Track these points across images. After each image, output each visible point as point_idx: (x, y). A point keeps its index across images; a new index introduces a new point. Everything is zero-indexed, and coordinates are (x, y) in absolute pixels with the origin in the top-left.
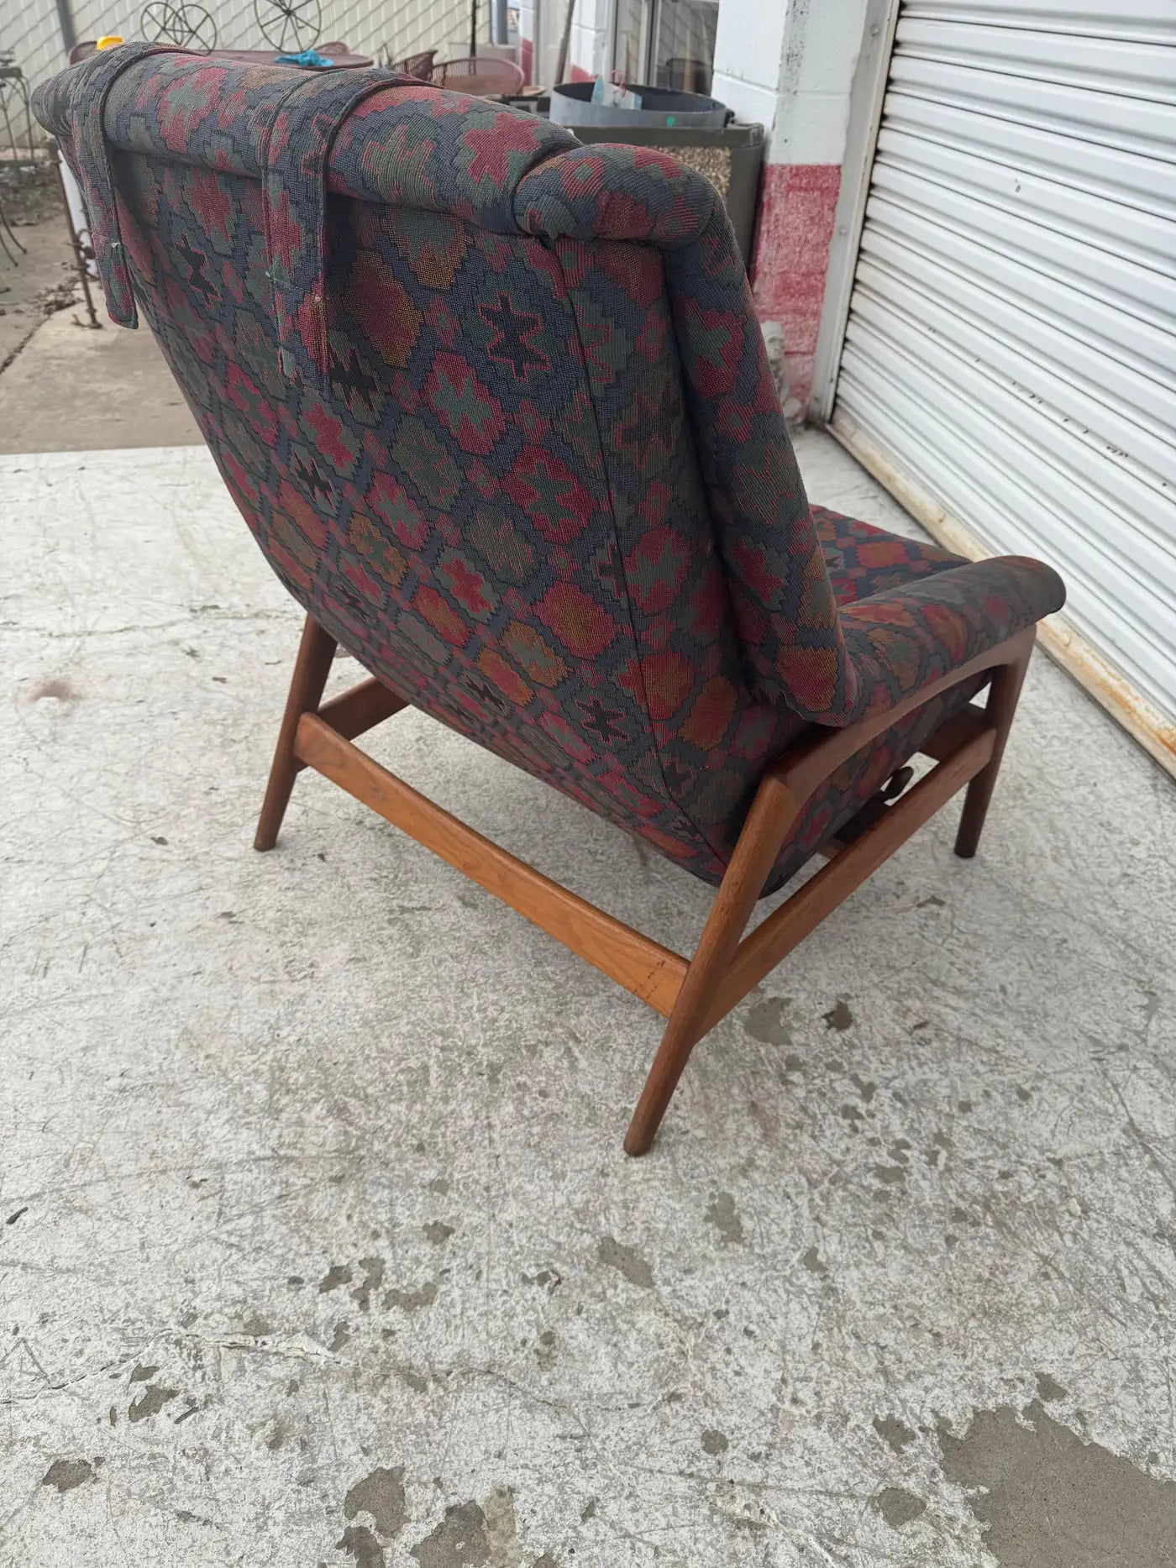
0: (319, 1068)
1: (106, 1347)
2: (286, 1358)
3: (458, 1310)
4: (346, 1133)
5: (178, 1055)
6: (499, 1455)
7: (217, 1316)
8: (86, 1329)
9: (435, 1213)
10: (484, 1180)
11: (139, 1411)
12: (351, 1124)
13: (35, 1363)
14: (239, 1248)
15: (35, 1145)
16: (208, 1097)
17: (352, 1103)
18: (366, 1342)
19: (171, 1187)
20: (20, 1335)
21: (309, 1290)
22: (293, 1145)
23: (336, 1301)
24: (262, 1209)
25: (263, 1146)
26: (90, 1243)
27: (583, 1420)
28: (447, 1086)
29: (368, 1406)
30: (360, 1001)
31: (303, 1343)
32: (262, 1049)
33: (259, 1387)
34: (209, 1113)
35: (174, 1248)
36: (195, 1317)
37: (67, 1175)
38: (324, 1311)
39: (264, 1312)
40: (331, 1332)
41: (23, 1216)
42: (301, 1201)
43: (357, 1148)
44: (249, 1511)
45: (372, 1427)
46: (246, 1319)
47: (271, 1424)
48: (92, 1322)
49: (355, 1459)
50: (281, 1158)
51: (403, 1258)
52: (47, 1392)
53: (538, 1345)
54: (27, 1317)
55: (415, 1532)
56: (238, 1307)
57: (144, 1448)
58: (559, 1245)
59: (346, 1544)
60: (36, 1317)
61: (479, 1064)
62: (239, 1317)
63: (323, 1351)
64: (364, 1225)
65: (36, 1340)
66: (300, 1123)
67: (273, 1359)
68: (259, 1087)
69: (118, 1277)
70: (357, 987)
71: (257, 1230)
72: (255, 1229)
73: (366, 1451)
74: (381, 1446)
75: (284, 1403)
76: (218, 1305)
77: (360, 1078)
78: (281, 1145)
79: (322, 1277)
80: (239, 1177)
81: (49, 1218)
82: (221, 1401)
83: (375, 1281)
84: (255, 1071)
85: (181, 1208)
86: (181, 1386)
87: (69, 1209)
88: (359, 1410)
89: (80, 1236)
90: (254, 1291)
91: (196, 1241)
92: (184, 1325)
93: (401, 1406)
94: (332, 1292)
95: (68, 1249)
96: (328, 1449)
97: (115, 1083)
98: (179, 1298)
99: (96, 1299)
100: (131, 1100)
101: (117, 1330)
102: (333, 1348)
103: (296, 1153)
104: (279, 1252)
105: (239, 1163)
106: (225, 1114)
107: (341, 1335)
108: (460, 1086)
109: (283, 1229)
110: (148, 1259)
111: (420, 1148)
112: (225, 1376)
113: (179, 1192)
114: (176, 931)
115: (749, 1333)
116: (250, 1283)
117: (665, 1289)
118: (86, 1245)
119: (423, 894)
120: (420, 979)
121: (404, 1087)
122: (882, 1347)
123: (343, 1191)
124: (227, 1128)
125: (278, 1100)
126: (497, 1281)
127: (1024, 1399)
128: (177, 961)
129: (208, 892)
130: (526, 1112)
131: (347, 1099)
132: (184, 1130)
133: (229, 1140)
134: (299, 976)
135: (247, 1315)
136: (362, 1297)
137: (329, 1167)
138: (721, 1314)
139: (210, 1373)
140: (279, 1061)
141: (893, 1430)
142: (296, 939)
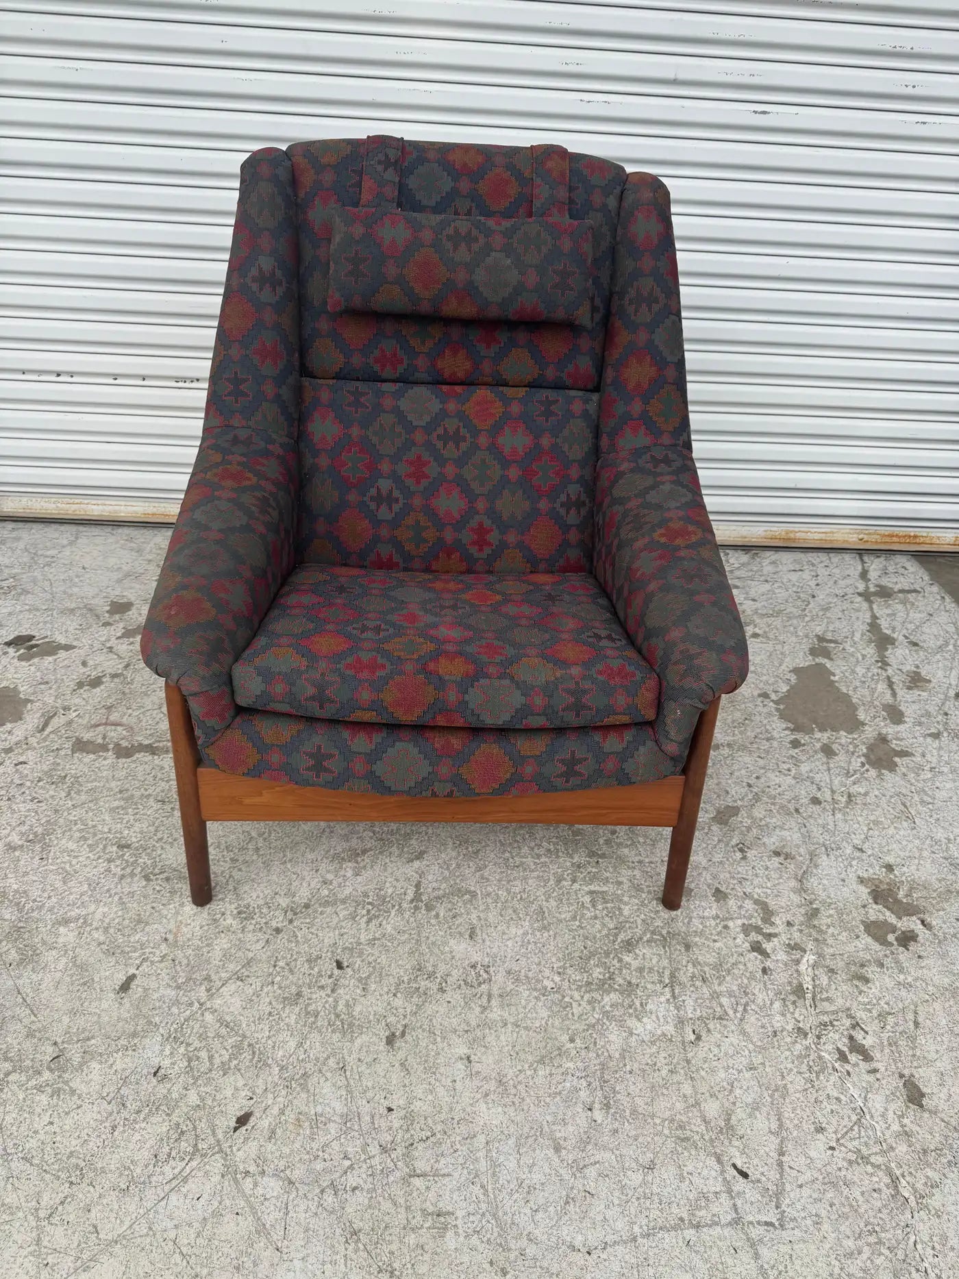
0: (589, 958)
1: (829, 1084)
2: (815, 975)
3: (769, 891)
4: (648, 941)
5: (571, 1065)
6: (843, 880)
7: (796, 1015)
8: (821, 1098)
9: (707, 896)
11: (867, 1057)
12: (641, 939)
13: (851, 1129)
14: (746, 1005)
15: (668, 1173)
16: (615, 1038)
17: (622, 937)
18: (797, 935)
19: (701, 1055)
20: (834, 1145)
21: (768, 964)
22: (661, 975)
23: (774, 950)
24: (715, 992)
25: (662, 994)
26: (756, 1107)
27: (817, 846)
28: (608, 882)
29: (833, 935)
30: (520, 932)
31: (803, 967)
32: (567, 999)
33: (836, 989)
34: (631, 1034)
35: (751, 1047)
36: (799, 1028)
37: (696, 1138)
38: (782, 956)
39: (789, 988)
40: (794, 952)
41: (739, 1165)
42: (706, 969)
43: (663, 936)
44: (903, 993)
45: (844, 934)
46: (796, 998)
47: (856, 982)
48: (815, 1095)
49: (863, 942)
50: (672, 982)
51: (740, 914)
52: (868, 1117)
53: (782, 858)
54: (821, 1142)
55: (892, 918)
56: (788, 1003)
57: (887, 1051)
58: (719, 841)
59: (906, 946)
60: (820, 1136)
61: (589, 863)
62: (794, 1003)
63: (806, 956)
64: (719, 933)
65: (835, 1132)
66: (641, 970)
67: (817, 982)
68: (606, 999)
69: (780, 1083)
70: (504, 933)
71: (731, 994)
72: (730, 996)
73: (858, 937)
74: (853, 930)
75: (842, 976)
76: (788, 1015)
77: (600, 932)
78: (661, 982)
79: (760, 957)
80: (689, 1009)
81: (737, 1144)
82: (848, 1009)
83: (758, 930)
84: (589, 1002)
85: (719, 1046)
86: (845, 1033)
87: (729, 1129)
88: (837, 940)
89: (750, 1116)
90: (776, 995)
91: (744, 1033)
92: (806, 1035)
93: (829, 920)
94: (769, 952)
95: (763, 1122)
96: (861, 954)
97: (598, 1115)
98: (789, 1040)
99: (797, 1095)
100: (619, 1097)
101: (818, 1078)
102: (805, 951)
103: (667, 973)
104: (746, 981)
105: (678, 1008)
106: (632, 1023)
107: (794, 947)
108: (608, 874)
109: (728, 978)
110: (762, 1064)
112: (833, 1008)
113: (705, 1049)
114: (405, 1086)
115: (757, 778)
116: (771, 997)
117: (739, 803)
118: (757, 1109)
119: (398, 885)
120: (500, 892)
121: (609, 905)
122: (756, 737)
123: (696, 944)
124: (645, 1020)
125: (620, 985)
126: (747, 871)
127: (771, 704)
128: (449, 1080)
129: (351, 1060)
130: (629, 843)
131: (619, 940)
132: (648, 1051)
133: (657, 1017)
134: (485, 976)
135: (792, 998)
136: (769, 936)
137: (677, 952)
138: (749, 785)
139: (834, 1017)
140: (581, 987)
141: (795, 744)
142: (438, 980)
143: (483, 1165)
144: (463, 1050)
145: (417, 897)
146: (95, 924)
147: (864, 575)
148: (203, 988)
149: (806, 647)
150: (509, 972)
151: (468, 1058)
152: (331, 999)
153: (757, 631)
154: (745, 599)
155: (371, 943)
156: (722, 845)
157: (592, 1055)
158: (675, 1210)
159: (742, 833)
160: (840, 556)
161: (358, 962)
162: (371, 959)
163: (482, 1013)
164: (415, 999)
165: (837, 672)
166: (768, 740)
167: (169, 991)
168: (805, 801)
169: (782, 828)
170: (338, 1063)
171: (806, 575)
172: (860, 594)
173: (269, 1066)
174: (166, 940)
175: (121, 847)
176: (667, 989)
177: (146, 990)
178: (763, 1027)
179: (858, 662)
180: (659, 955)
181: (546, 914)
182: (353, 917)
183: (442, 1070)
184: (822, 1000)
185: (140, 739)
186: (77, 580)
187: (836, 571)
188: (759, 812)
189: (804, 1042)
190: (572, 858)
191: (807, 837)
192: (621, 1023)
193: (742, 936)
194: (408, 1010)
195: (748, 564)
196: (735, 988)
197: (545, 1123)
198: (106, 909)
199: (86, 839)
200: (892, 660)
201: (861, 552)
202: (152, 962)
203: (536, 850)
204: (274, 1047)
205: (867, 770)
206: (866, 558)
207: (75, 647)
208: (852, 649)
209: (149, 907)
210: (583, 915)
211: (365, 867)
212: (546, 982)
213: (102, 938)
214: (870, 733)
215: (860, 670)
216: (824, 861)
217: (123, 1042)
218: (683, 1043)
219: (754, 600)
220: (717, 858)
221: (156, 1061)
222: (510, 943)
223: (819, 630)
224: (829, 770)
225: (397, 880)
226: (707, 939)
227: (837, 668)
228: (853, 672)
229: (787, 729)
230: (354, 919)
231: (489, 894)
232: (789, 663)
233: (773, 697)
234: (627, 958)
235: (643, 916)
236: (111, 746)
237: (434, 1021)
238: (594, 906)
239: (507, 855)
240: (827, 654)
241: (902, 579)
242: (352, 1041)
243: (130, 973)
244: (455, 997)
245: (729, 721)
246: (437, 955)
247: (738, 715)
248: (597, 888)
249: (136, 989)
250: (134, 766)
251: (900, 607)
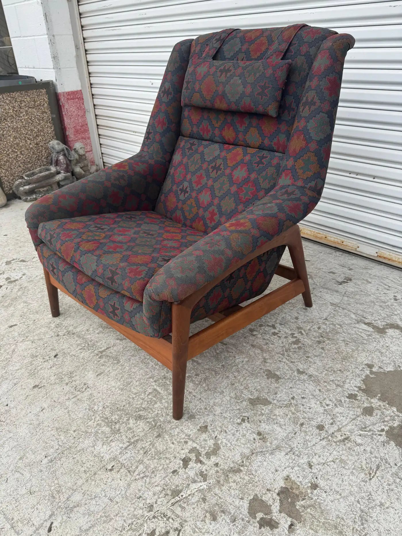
0: (119, 410)
2: (194, 494)
3: (229, 445)
4: (148, 422)
5: (63, 438)
6: (277, 471)
7: (159, 500)
9: (197, 425)
10: (202, 407)
12: (147, 419)
14: (147, 476)
15: (33, 500)
16: (88, 442)
17: (141, 413)
18: (213, 471)
19: (102, 477)
21: (181, 471)
22: (134, 437)
23: (192, 468)
24: (142, 460)
25: (124, 443)
26: (90, 514)
27: (287, 446)
28: (167, 390)
29: (230, 487)
30: (114, 385)
31: (194, 487)
32: (93, 417)
33: (194, 508)
34: (93, 446)
35: (123, 492)
36: (152, 506)
37: (57, 501)
38: (192, 473)
39: (174, 487)
40: (200, 477)
41: (53, 525)
42: (153, 450)
43: (156, 425)
45: (237, 492)
46: (170, 494)
47: (208, 515)
49: (241, 503)
50: (133, 443)
51: (200, 443)
53: (258, 437)
55: (276, 507)
56: (164, 492)
58: (239, 409)
59: (261, 526)
62: (167, 495)
63: (203, 483)
64: (179, 442)
66: (130, 429)
67: (190, 497)
68: (104, 428)
69: (112, 516)
70: (108, 381)
72: (146, 467)
73: (242, 499)
74: (244, 494)
75: (205, 506)
76: (156, 497)
77: (137, 405)
78: (130, 439)
79: (181, 465)
80: (124, 457)
81: (65, 518)
82: (186, 521)
83: (198, 454)
84: (98, 425)
85: (113, 480)
86: (168, 528)
88: (229, 490)
89: (84, 514)
90: (164, 484)
91: (129, 485)
92: (151, 511)
93: (239, 480)
94: (189, 466)
95: (84, 522)
96: (231, 507)
97: (45, 461)
98: (141, 505)
99: (110, 527)
100: (59, 462)
102: (205, 480)
103: (137, 438)
104: (160, 468)
105: (120, 453)
106: (99, 443)
107: (203, 475)
109: (155, 461)
110: (117, 503)
112: (180, 514)
113: (107, 476)
114: (19, 402)
115: (303, 398)
116: (160, 483)
117: (275, 402)
118: (89, 515)
119: (103, 344)
120: (127, 368)
122: (332, 381)
123: (164, 438)
124: (105, 447)
125: (115, 428)
126: (232, 430)
127: (368, 372)
128: (30, 411)
129: (20, 384)
131: (138, 413)
132: (89, 457)
133: (110, 449)
134: (83, 390)
135: (169, 492)
136: (199, 461)
137: (152, 435)
138: (293, 398)
139: (173, 517)
140: (103, 417)
141: (352, 396)
142: (70, 380)
144: (45, 405)
145: (101, 352)
146: (29, 307)
148: (23, 338)
150: (91, 394)
151: (43, 409)
152: (40, 364)
155: (72, 356)
156: (237, 411)
158: (16, 514)
159: (255, 414)
161: (61, 359)
162: (65, 360)
163: (66, 400)
164: (57, 381)
166: (338, 386)
167: (17, 334)
168: (314, 424)
169: (280, 426)
170: (16, 382)
174: (35, 320)
176: (128, 443)
177: (14, 330)
178: (139, 490)
180: (144, 430)
181: (129, 385)
182: (79, 345)
183: (33, 406)
184: (180, 506)
188: (279, 411)
189: (145, 512)
190: (167, 373)
191: (288, 439)
192: (96, 440)
193: (187, 451)
194: (52, 382)
196: (152, 466)
197: (30, 448)
202: (24, 324)
204: (12, 365)
205: (380, 435)
210: (140, 395)
212: (96, 406)
213: (25, 311)
218: (104, 466)
220: (227, 415)
222: (105, 386)
225: (105, 342)
226: (171, 440)
229: (358, 387)
231: (123, 366)
234: (131, 421)
235: (160, 412)
237: (52, 391)
238: (148, 395)
242: (28, 379)
243: (17, 324)
244: (67, 389)
246: (81, 373)
247: (338, 366)
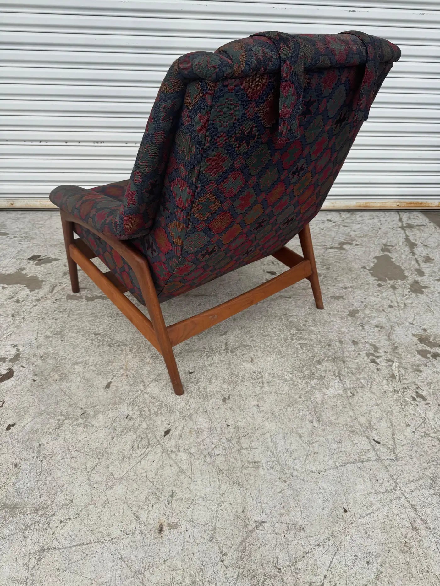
0: (303, 368)
1: (410, 409)
2: (399, 370)
3: (375, 340)
4: (327, 360)
5: (301, 406)
6: (406, 335)
7: (393, 385)
8: (407, 414)
9: (349, 343)
11: (424, 399)
12: (324, 360)
13: (421, 425)
14: (372, 382)
15: (347, 443)
16: (318, 396)
17: (315, 359)
18: (389, 356)
19: (355, 401)
20: (415, 431)
21: (379, 367)
22: (334, 372)
23: (381, 362)
24: (358, 378)
25: (335, 379)
26: (380, 419)
27: (394, 323)
28: (306, 339)
29: (404, 356)
30: (272, 359)
31: (393, 368)
32: (296, 383)
33: (408, 375)
34: (325, 394)
35: (376, 397)
36: (395, 390)
37: (358, 431)
38: (384, 364)
39: (389, 375)
41: (376, 439)
42: (353, 370)
43: (332, 358)
44: (436, 375)
45: (409, 355)
46: (392, 379)
47: (416, 372)
48: (405, 413)
49: (418, 357)
50: (339, 375)
51: (364, 349)
52: (427, 420)
53: (379, 328)
54: (409, 430)
55: (428, 348)
56: (389, 381)
57: (432, 396)
58: (352, 323)
59: (435, 358)
60: (408, 428)
61: (298, 333)
62: (392, 381)
64: (357, 357)
65: (415, 426)
66: (325, 371)
67: (400, 373)
68: (312, 382)
69: (389, 410)
70: (265, 360)
71: (365, 379)
73: (415, 356)
74: (413, 353)
75: (410, 370)
76: (390, 385)
77: (306, 358)
78: (334, 375)
79: (375, 364)
80: (348, 384)
81: (375, 432)
82: (414, 382)
83: (373, 355)
84: (305, 383)
85: (362, 397)
86: (414, 391)
87: (370, 426)
88: (406, 357)
89: (379, 422)
90: (384, 378)
91: (372, 392)
92: (398, 392)
93: (402, 350)
94: (378, 362)
95: (384, 424)
96: (417, 362)
97: (316, 424)
98: (391, 394)
99: (398, 414)
100: (323, 417)
101: (405, 407)
102: (394, 362)
103: (337, 372)
104: (370, 374)
105: (343, 385)
106: (325, 390)
107: (389, 361)
108: (306, 337)
109: (363, 373)
110: (381, 403)
111: (329, 345)
112: (408, 382)
113: (357, 399)
114: (233, 417)
115: (365, 299)
116: (381, 379)
117: (358, 309)
119: (218, 344)
120: (262, 345)
121: (308, 348)
122: (362, 284)
123: (347, 361)
124: (330, 389)
125: (317, 377)
126: (365, 333)
127: (367, 271)
128: (251, 414)
129: (209, 408)
130: (313, 325)
131: (315, 361)
132: (333, 400)
133: (335, 388)
134: (260, 376)
136: (378, 357)
137: (340, 364)
138: (362, 302)
139: (408, 385)
140: (301, 378)
141: (379, 285)
142: (241, 378)
143: (270, 444)
144: (255, 403)
145: (226, 348)
146: (90, 364)
147: (400, 220)
148: (142, 385)
149: (379, 248)
150: (270, 374)
151: (258, 405)
152: (197, 387)
153: (357, 243)
154: (351, 231)
155: (210, 365)
156: (353, 324)
157: (309, 403)
158: (352, 456)
159: (361, 319)
160: (389, 213)
161: (206, 373)
162: (211, 371)
163: (261, 389)
164: (232, 385)
165: (394, 257)
166: (367, 284)
167: (127, 387)
168: (387, 307)
169: (378, 317)
170: (204, 410)
171: (376, 220)
172: (400, 227)
173: (175, 412)
174: (122, 368)
175: (96, 334)
176: (338, 378)
177: (117, 387)
178: (380, 390)
179: (402, 253)
180: (332, 365)
181: (282, 352)
182: (201, 356)
183: (247, 410)
184: (403, 379)
185: (96, 294)
186: (55, 233)
187: (389, 219)
188: (367, 311)
189: (398, 394)
190: (290, 332)
191: (389, 320)
192: (320, 391)
193: (366, 357)
194: (230, 389)
195: (350, 217)
196: (366, 376)
197: (294, 428)
198: (94, 358)
199: (80, 332)
200: (416, 252)
201: (398, 211)
202: (118, 376)
203: (274, 329)
204: (175, 405)
205: (411, 294)
206: (400, 213)
207: (59, 259)
208: (399, 249)
209: (113, 356)
210: (298, 352)
211: (202, 338)
212: (286, 377)
213: (94, 369)
214: (410, 280)
215: (404, 256)
216: (397, 328)
217: (110, 407)
218: (347, 397)
219: (354, 231)
220: (352, 329)
221: (126, 413)
222: (268, 363)
223: (384, 242)
224: (395, 294)
225: (217, 342)
226: (352, 359)
227: (394, 256)
228: (401, 257)
229: (375, 280)
230: (201, 357)
231: (256, 346)
232: (373, 255)
233: (368, 268)
234: (319, 367)
235: (323, 351)
236: (84, 297)
237: (241, 393)
238: (302, 349)
239: (262, 331)
240: (389, 251)
241: (417, 221)
242: (208, 401)
243: (109, 381)
244: (249, 384)
245: (350, 278)
246: (238, 369)
247: (353, 275)
248: (302, 342)
249: (113, 387)
250: (95, 304)
251: (418, 232)
